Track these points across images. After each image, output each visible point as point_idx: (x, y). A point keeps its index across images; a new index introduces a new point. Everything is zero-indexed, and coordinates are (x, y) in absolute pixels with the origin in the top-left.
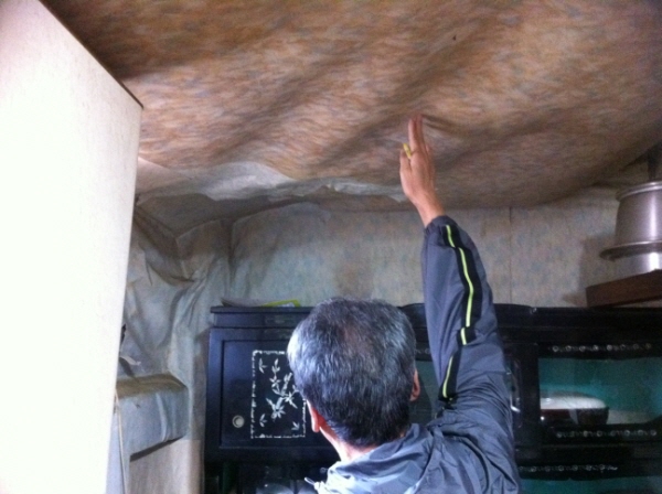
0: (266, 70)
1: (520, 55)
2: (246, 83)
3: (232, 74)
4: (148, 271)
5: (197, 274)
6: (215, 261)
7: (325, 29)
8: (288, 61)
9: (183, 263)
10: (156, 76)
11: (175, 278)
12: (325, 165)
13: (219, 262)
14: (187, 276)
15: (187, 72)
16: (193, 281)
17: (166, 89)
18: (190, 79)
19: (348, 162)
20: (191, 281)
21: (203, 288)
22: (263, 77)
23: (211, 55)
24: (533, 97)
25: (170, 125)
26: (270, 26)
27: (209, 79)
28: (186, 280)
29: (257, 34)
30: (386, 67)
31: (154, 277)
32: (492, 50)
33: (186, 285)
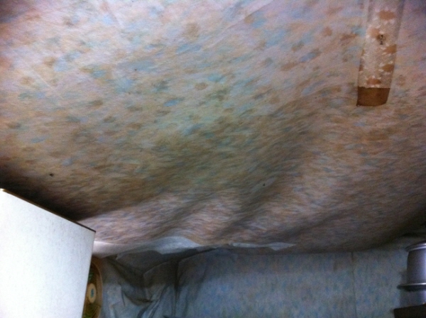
0: (162, 207)
1: (307, 188)
2: (154, 212)
3: (144, 210)
4: (123, 298)
5: (154, 297)
6: (165, 288)
7: (187, 191)
8: (172, 203)
9: (146, 290)
10: (103, 215)
11: (140, 300)
12: (217, 239)
13: (168, 289)
14: (148, 299)
15: (120, 212)
16: (152, 302)
17: (112, 219)
18: (122, 214)
19: (231, 237)
20: (150, 302)
21: (158, 306)
22: (162, 209)
23: (130, 205)
24: (325, 207)
25: (120, 230)
26: (157, 192)
27: (132, 213)
28: (147, 301)
29: (151, 196)
30: (230, 199)
31: (127, 301)
32: (291, 186)
33: (148, 304)
